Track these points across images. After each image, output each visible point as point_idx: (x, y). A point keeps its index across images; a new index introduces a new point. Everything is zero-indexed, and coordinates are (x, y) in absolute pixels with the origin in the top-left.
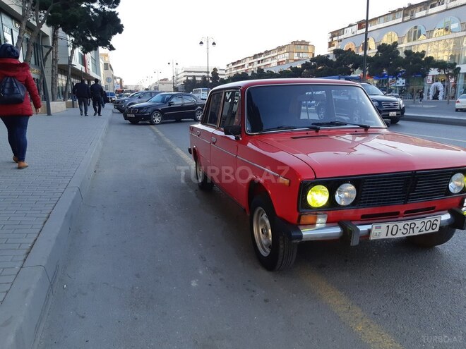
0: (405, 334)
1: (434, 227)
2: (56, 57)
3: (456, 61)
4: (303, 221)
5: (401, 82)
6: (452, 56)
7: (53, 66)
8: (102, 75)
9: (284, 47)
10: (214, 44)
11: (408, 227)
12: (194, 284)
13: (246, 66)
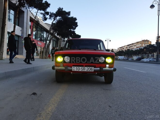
1: (92, 70)
9: (139, 42)
10: (110, 41)
11: (83, 69)
13: (125, 48)
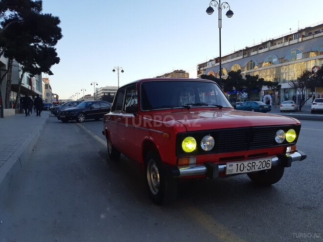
0: (254, 239)
1: (268, 165)
2: (10, 79)
3: (278, 81)
4: (180, 162)
5: (245, 95)
6: (275, 79)
7: (7, 85)
8: (43, 92)
9: (169, 74)
10: (122, 71)
11: (251, 166)
12: (102, 216)
